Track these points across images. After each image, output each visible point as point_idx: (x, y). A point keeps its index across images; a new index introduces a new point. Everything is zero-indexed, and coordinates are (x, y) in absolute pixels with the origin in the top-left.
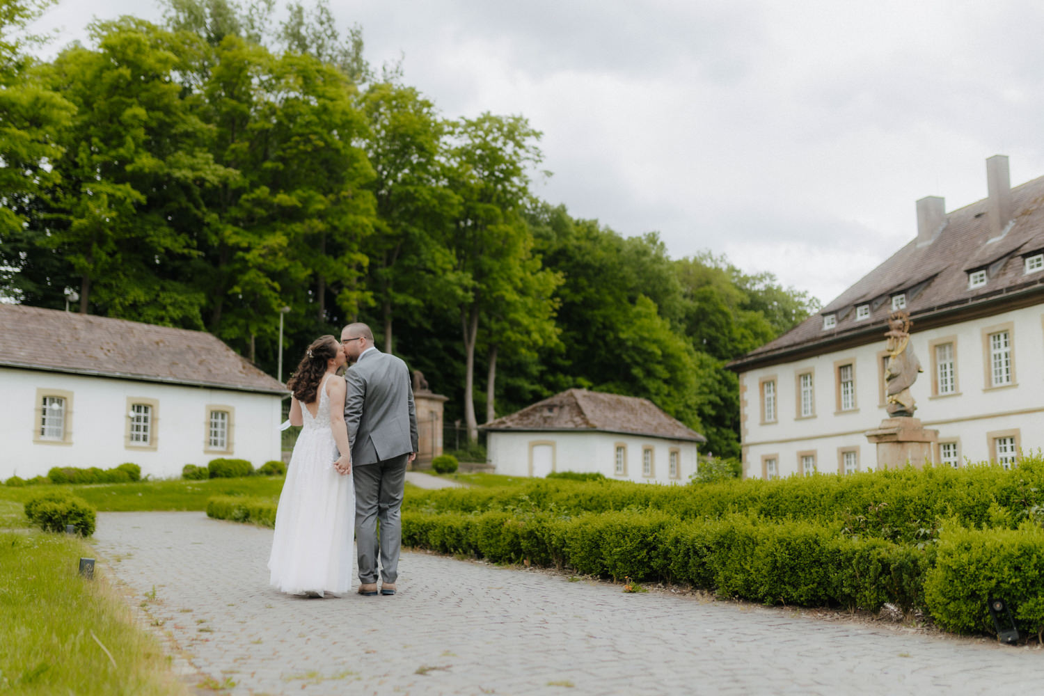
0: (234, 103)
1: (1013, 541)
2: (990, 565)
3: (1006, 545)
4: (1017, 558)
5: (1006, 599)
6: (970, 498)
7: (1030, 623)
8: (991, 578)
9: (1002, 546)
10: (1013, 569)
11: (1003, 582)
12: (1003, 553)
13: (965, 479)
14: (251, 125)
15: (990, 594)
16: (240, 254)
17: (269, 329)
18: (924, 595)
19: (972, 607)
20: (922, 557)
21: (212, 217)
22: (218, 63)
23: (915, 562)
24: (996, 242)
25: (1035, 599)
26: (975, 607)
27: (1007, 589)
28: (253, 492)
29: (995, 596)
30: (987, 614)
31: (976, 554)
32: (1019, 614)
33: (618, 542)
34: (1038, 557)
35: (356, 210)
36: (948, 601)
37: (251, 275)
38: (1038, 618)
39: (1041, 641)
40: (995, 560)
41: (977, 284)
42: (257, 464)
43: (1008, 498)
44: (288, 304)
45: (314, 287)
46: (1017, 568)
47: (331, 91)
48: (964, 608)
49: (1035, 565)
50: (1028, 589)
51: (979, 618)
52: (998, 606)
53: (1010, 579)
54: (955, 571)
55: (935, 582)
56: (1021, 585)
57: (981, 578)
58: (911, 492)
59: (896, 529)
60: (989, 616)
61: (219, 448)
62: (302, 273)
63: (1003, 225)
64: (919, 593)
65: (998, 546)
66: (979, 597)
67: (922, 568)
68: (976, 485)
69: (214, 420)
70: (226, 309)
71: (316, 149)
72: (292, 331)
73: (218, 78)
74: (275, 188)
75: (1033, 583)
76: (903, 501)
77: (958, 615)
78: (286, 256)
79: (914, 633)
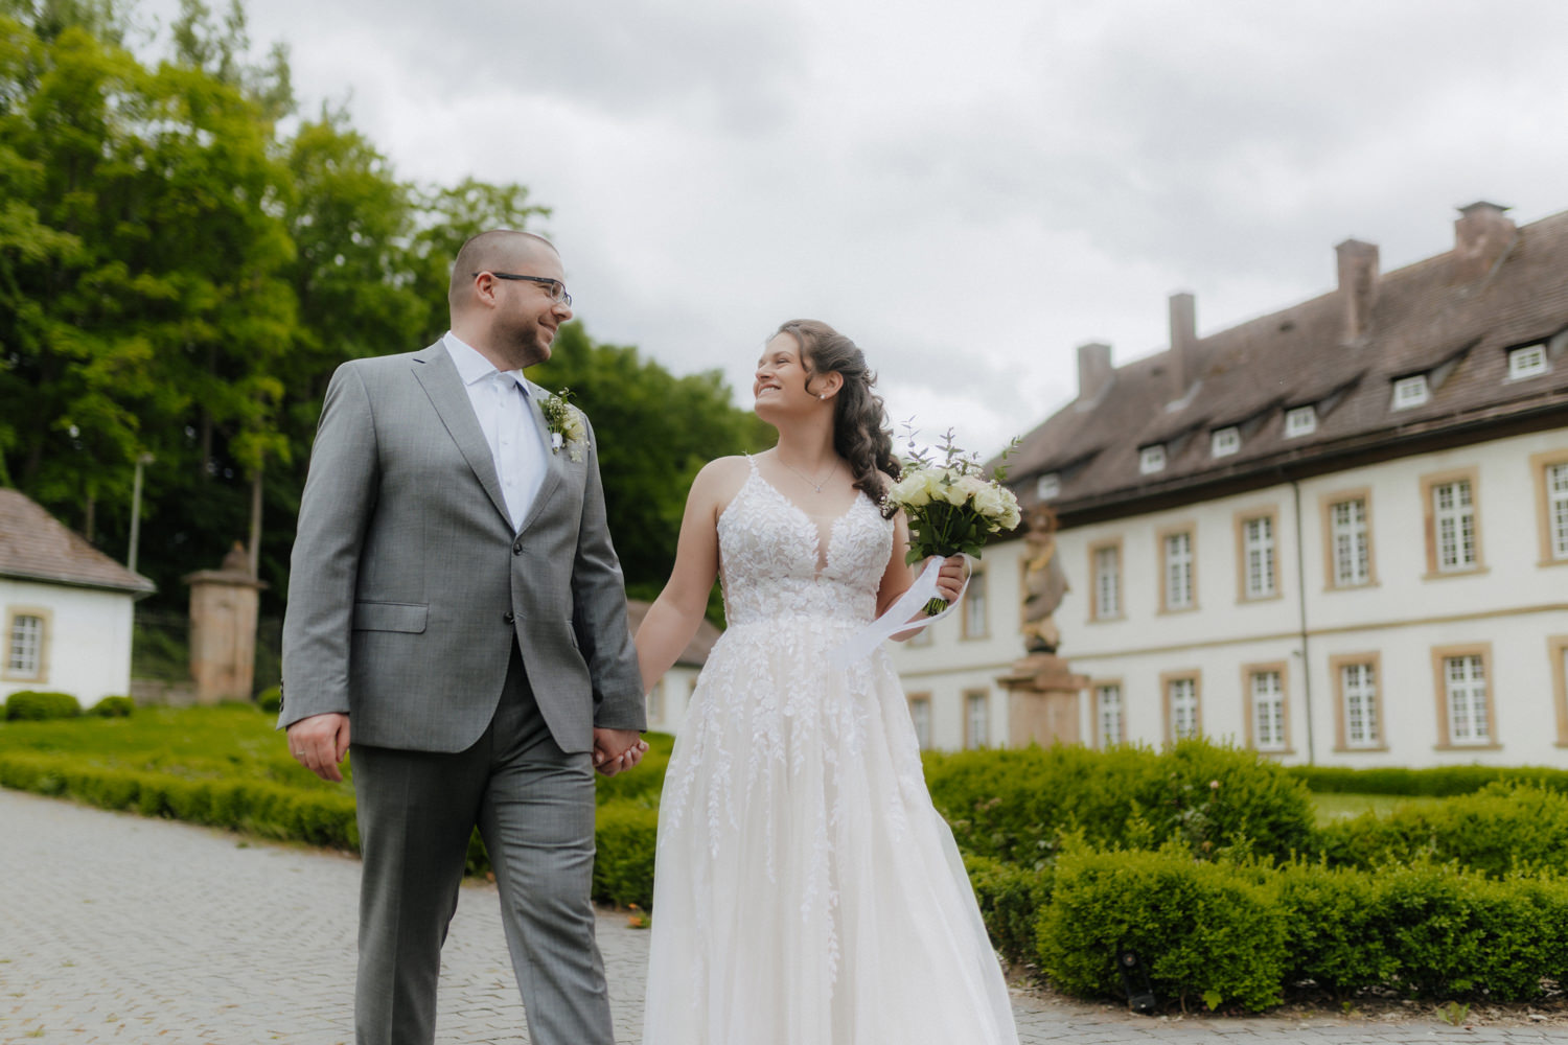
0: (75, 134)
1: (1150, 869)
2: (1120, 904)
3: (1141, 875)
4: (1157, 893)
5: (1140, 950)
6: (1108, 796)
7: (1170, 982)
8: (1121, 922)
9: (1136, 877)
10: (1149, 909)
11: (1136, 926)
12: (1137, 886)
13: (1103, 768)
14: (100, 170)
15: (1120, 944)
16: (74, 368)
17: (117, 488)
18: (1035, 941)
19: (1097, 961)
20: (1035, 887)
21: (31, 310)
22: (51, 69)
23: (1026, 893)
24: (1177, 409)
25: (1176, 951)
26: (1100, 960)
27: (1141, 936)
28: (77, 746)
29: (1127, 946)
30: (1116, 971)
31: (1103, 886)
32: (1156, 971)
33: (624, 852)
34: (1183, 892)
35: (263, 312)
36: (1066, 952)
37: (92, 401)
38: (1180, 977)
39: (1183, 1008)
40: (1127, 897)
41: (1152, 465)
42: (88, 699)
43: (1157, 796)
44: (150, 448)
45: (197, 424)
46: (1155, 908)
47: (233, 126)
48: (1085, 962)
49: (1178, 904)
50: (1168, 936)
51: (1103, 977)
52: (1129, 960)
53: (1146, 923)
54: (1075, 909)
55: (1049, 925)
56: (1160, 931)
57: (1108, 922)
58: (1035, 784)
59: (1012, 836)
60: (1117, 975)
61: (25, 673)
62: (176, 403)
63: (1187, 384)
64: (1031, 938)
65: (1131, 876)
66: (1105, 948)
67: (1034, 903)
68: (1118, 777)
69: (18, 629)
70: (48, 453)
71: (205, 214)
72: (156, 492)
73: (53, 94)
74: (136, 268)
75: (1175, 929)
76: (1022, 796)
77: (1076, 972)
78: (151, 374)
79: (1020, 996)
